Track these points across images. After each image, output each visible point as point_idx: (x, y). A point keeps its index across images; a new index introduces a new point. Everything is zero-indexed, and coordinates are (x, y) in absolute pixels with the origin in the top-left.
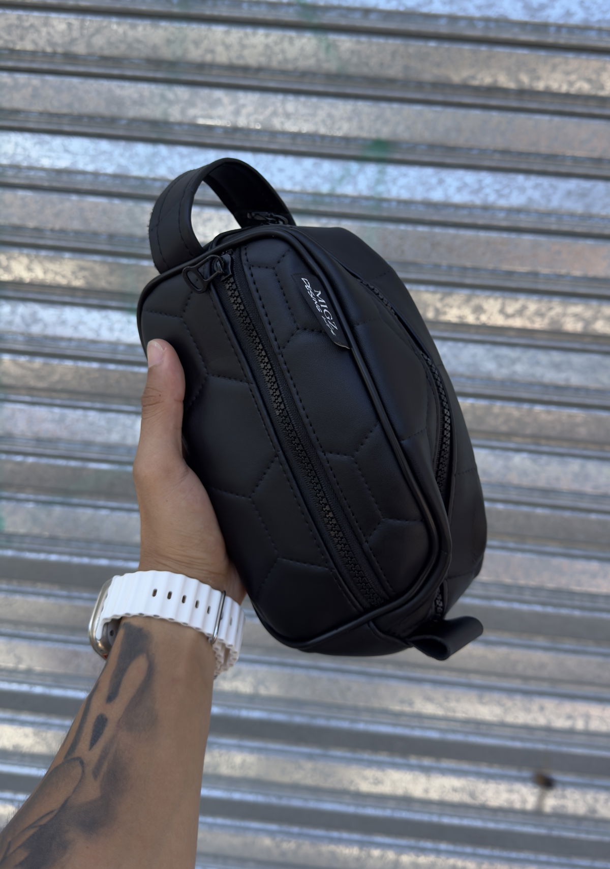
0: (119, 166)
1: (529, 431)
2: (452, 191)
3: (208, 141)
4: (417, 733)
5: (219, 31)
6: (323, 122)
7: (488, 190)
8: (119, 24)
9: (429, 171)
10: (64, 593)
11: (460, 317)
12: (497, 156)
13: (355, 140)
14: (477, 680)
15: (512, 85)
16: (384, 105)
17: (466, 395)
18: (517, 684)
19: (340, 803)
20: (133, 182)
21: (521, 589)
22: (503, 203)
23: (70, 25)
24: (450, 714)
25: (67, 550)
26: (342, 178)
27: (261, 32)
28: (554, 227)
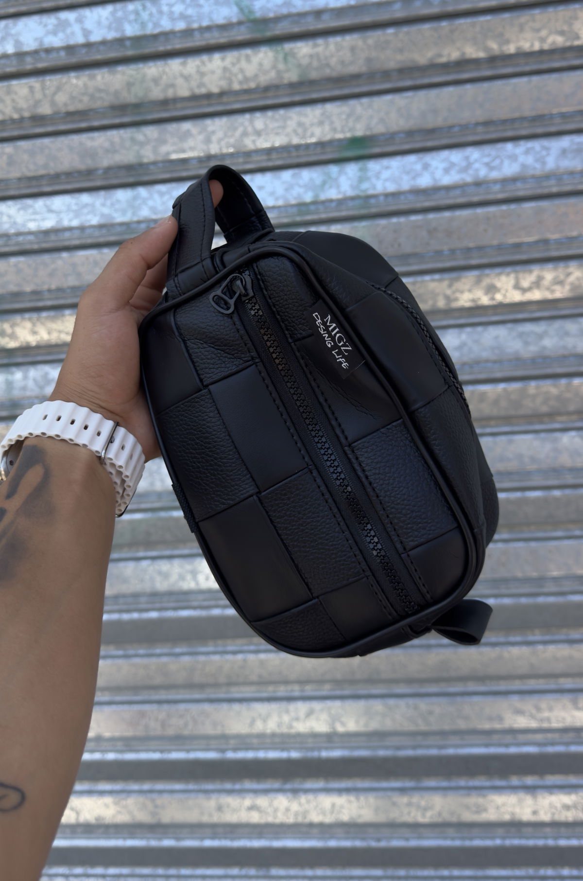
0: (102, 215)
1: (572, 408)
2: (439, 174)
4: (513, 750)
5: (175, 65)
6: (295, 131)
7: (477, 165)
8: (77, 78)
9: (412, 158)
11: (473, 300)
12: (480, 129)
13: (331, 142)
15: (482, 55)
16: (353, 102)
19: (445, 838)
20: (119, 229)
22: (495, 175)
23: (31, 88)
24: (545, 725)
26: (324, 183)
27: (217, 56)
28: (555, 190)
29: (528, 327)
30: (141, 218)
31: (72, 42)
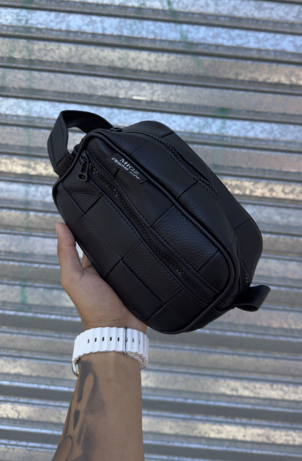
2: (258, 132)
3: (138, 107)
4: (240, 406)
5: (144, 55)
6: (196, 98)
7: (276, 133)
8: (95, 49)
9: (247, 123)
10: (58, 335)
11: (263, 194)
12: (280, 116)
13: (212, 107)
14: (270, 377)
15: (287, 82)
16: (225, 91)
17: (266, 233)
18: (290, 379)
19: (200, 444)
21: (292, 331)
22: (283, 139)
23: (70, 49)
24: (257, 396)
25: (60, 313)
26: (204, 126)
27: (166, 55)
29: (284, 211)
31: (96, 31)
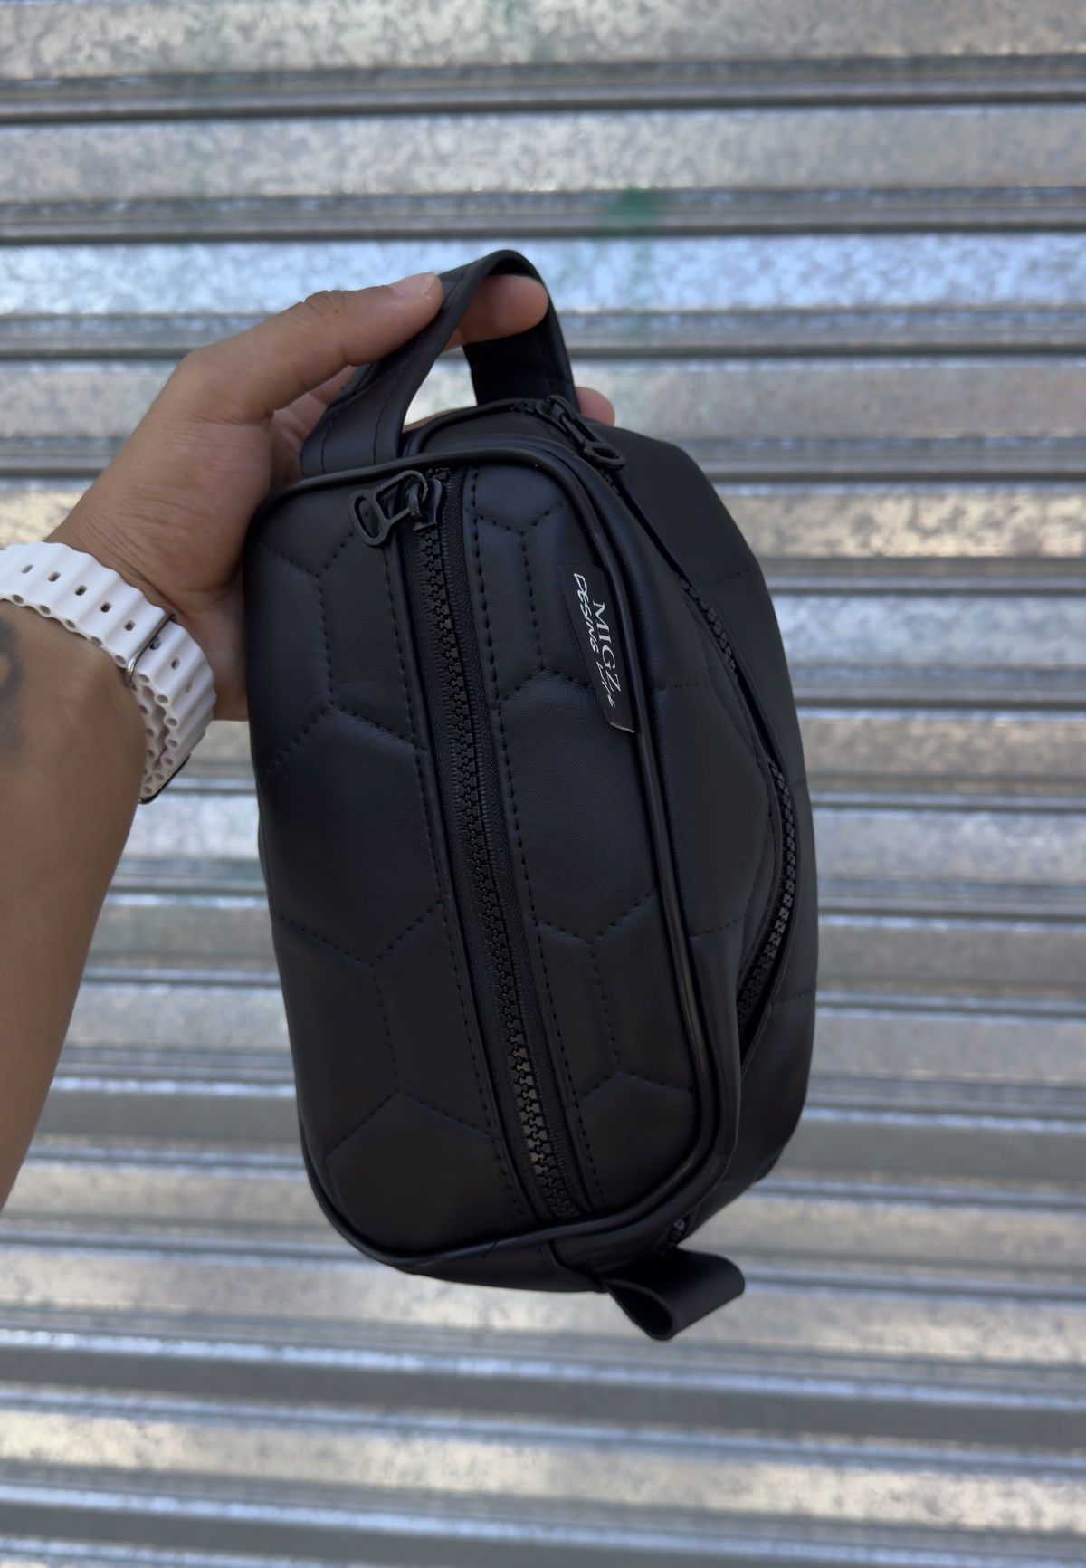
0: (118, 296)
1: (987, 767)
2: (789, 282)
3: (289, 227)
4: (811, 1388)
6: (516, 164)
7: (864, 275)
9: (740, 245)
12: (878, 202)
13: (586, 195)
14: (922, 1276)
15: (897, 51)
16: (636, 120)
18: (1005, 1281)
19: (670, 1533)
20: (148, 327)
21: (997, 1088)
22: (896, 297)
24: (873, 1348)
28: (1007, 339)
30: (194, 311)
